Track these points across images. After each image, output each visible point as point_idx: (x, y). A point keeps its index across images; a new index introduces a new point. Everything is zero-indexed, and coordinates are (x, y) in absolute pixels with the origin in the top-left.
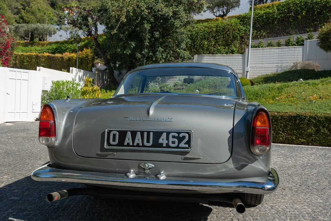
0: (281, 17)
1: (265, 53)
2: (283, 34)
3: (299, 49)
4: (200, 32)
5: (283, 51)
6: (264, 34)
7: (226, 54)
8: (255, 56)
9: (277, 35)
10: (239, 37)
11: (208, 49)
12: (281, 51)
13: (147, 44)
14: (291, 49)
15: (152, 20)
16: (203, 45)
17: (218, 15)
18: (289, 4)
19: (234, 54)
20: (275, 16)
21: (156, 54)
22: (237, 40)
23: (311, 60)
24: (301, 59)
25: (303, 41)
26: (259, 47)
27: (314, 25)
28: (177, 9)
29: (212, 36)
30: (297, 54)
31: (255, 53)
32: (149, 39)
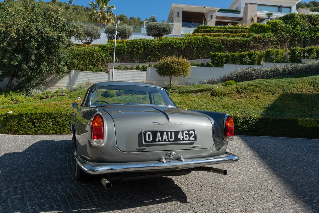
0: (128, 50)
1: (123, 73)
2: (130, 61)
3: (144, 73)
4: (71, 53)
5: (135, 73)
6: (118, 60)
7: (96, 71)
8: (117, 75)
9: (126, 62)
10: (101, 60)
11: (77, 66)
12: (134, 73)
13: (34, 58)
14: (139, 72)
15: (39, 39)
16: (74, 63)
17: (84, 42)
18: (133, 42)
19: (102, 72)
20: (125, 49)
21: (41, 67)
22: (99, 62)
23: (151, 80)
24: (146, 79)
25: (146, 68)
26: (119, 69)
27: (148, 58)
28: (61, 34)
29: (81, 57)
30: (143, 76)
31: (117, 73)
32: (35, 54)
